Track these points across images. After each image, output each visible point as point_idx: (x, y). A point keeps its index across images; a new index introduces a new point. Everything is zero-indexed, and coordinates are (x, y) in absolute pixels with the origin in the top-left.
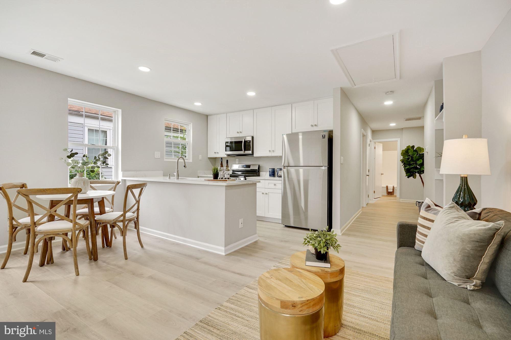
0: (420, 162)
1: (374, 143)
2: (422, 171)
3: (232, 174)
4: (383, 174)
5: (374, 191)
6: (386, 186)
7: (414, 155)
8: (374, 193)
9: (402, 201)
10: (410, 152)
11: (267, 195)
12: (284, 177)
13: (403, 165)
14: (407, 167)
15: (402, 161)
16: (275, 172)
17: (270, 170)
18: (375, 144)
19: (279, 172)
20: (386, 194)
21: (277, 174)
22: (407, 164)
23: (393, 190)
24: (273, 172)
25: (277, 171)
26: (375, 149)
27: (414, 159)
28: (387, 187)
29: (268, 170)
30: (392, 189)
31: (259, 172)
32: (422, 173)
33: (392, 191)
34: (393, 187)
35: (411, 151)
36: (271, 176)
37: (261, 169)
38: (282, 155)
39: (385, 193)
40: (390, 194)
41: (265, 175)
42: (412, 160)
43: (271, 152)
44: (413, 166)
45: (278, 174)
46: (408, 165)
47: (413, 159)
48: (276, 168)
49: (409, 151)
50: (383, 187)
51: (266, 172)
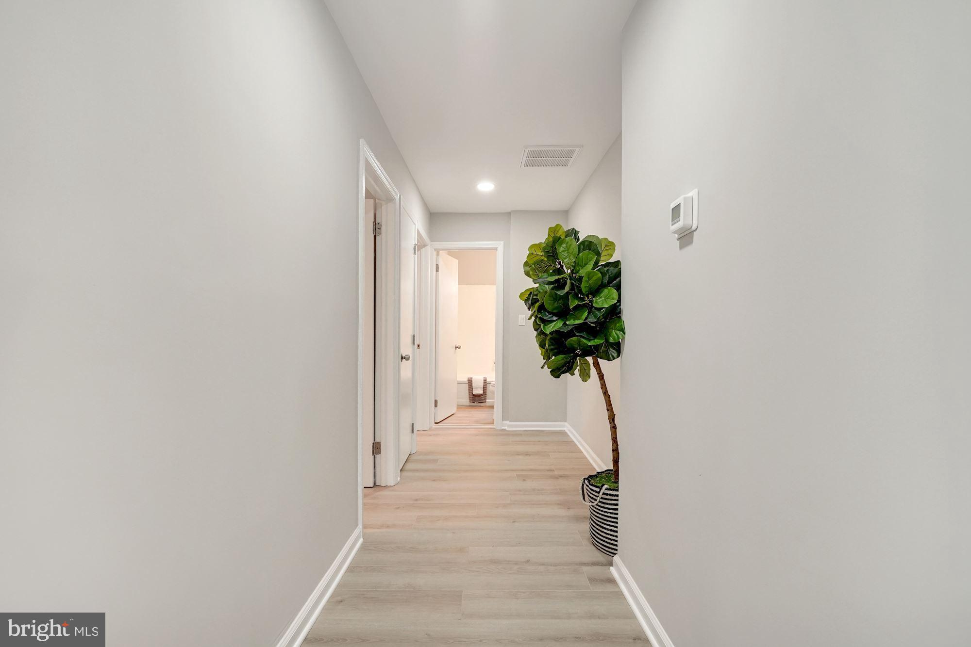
0: (603, 301)
1: (435, 253)
2: (612, 345)
4: (459, 348)
5: (436, 402)
6: (466, 380)
7: (582, 267)
8: (436, 406)
9: (509, 426)
10: (566, 254)
13: (530, 319)
14: (549, 329)
15: (531, 299)
18: (438, 254)
20: (468, 400)
22: (550, 313)
23: (485, 388)
26: (437, 270)
27: (584, 286)
28: (470, 382)
30: (481, 388)
32: (613, 353)
33: (481, 392)
34: (485, 381)
35: (568, 249)
39: (466, 400)
40: (477, 399)
42: (576, 290)
44: (577, 322)
46: (554, 314)
47: (579, 288)
49: (561, 249)
50: (459, 383)
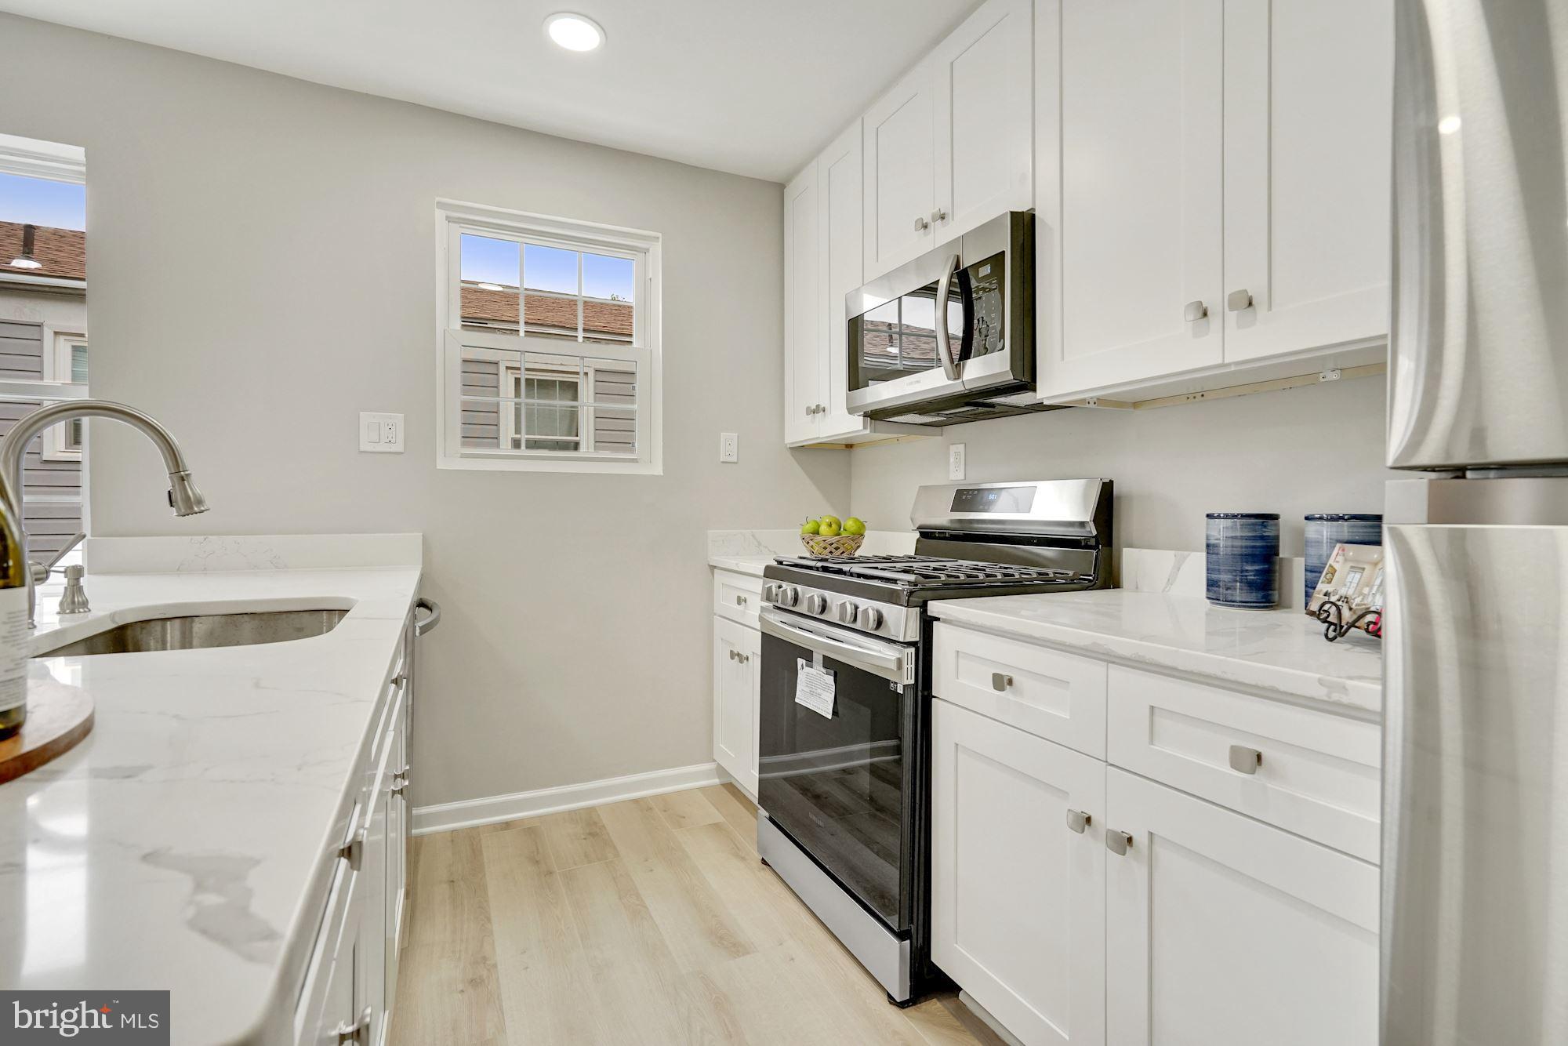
3: (916, 556)
11: (1132, 866)
12: (1422, 654)
16: (1283, 553)
17: (1221, 531)
19: (1339, 560)
21: (1310, 586)
24: (1249, 557)
25: (1307, 543)
29: (1200, 531)
31: (1109, 543)
36: (1229, 602)
37: (1128, 523)
38: (1384, 328)
41: (1170, 582)
43: (1214, 320)
45: (1322, 587)
48: (1290, 508)
51: (1181, 546)
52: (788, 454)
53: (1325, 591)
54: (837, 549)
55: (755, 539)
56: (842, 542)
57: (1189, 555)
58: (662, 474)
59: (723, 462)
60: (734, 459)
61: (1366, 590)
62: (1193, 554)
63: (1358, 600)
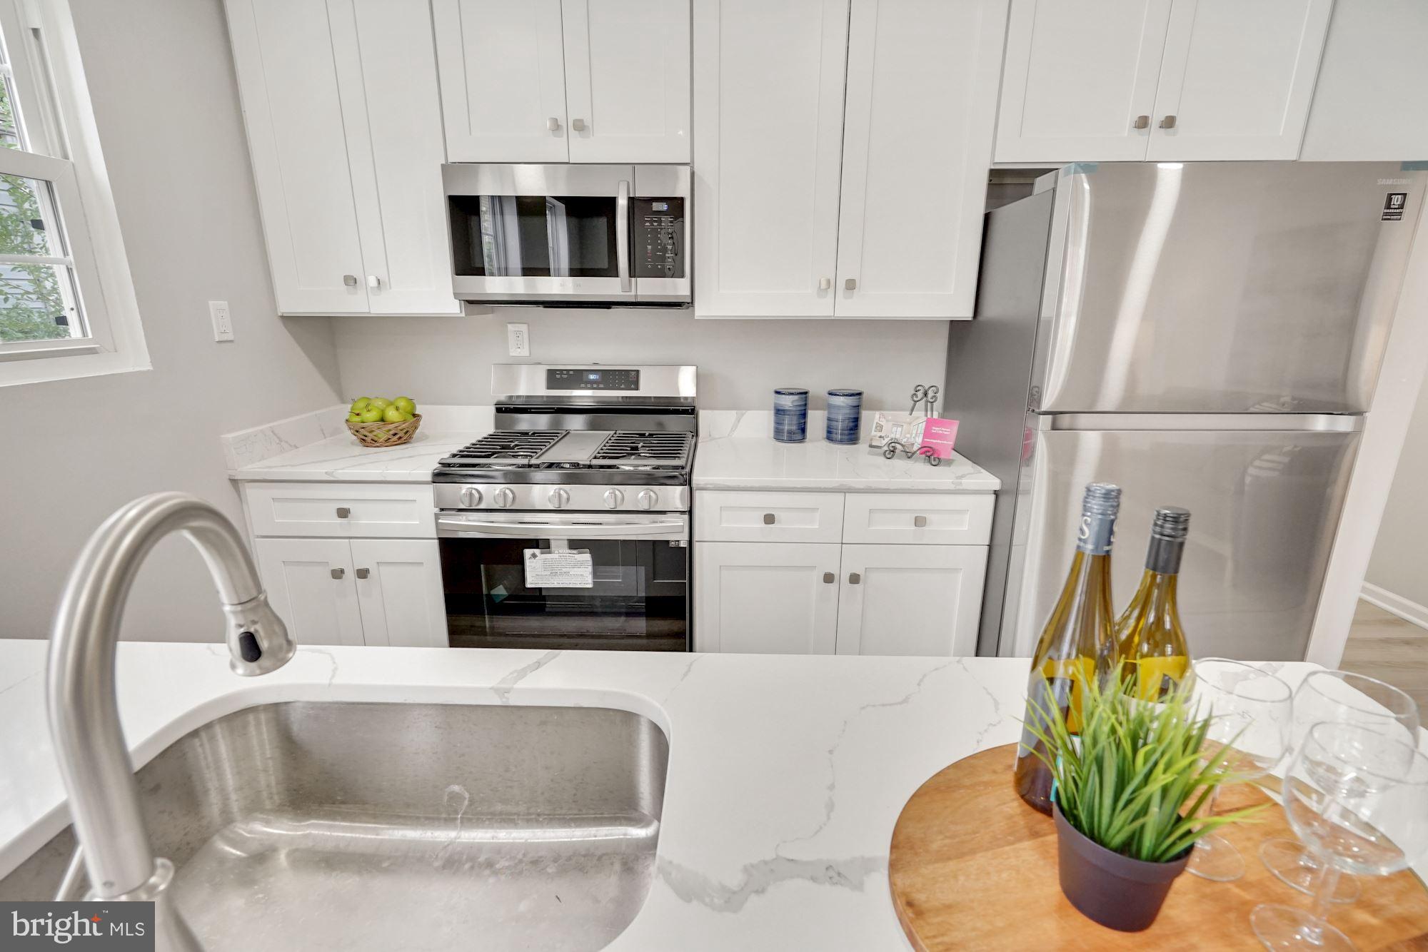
11: (856, 587)
41: (733, 430)
43: (833, 289)
52: (280, 324)
53: (879, 435)
54: (395, 434)
55: (275, 434)
56: (400, 428)
57: (745, 413)
58: (151, 368)
59: (220, 342)
60: (230, 337)
61: (908, 436)
62: (749, 412)
63: (905, 440)
